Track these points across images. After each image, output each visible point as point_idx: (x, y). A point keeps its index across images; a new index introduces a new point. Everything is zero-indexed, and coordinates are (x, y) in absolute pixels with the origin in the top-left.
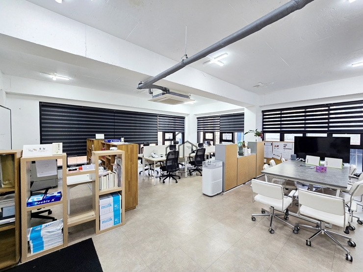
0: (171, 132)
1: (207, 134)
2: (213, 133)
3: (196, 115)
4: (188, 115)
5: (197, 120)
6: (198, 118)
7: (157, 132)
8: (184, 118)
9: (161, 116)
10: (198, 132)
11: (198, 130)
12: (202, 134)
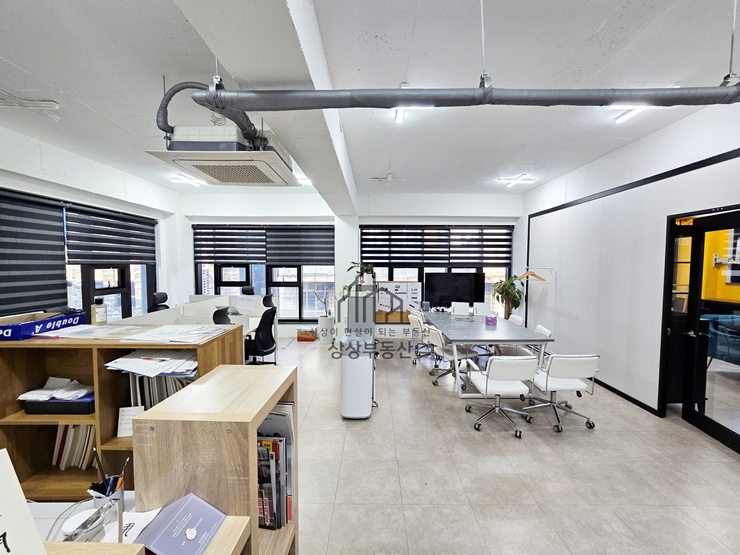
0: (113, 266)
1: (225, 270)
2: (247, 266)
3: (190, 218)
4: (166, 215)
5: (191, 231)
6: (195, 227)
7: (63, 267)
8: (153, 223)
9: (75, 208)
10: (196, 265)
11: (196, 258)
12: (208, 269)
